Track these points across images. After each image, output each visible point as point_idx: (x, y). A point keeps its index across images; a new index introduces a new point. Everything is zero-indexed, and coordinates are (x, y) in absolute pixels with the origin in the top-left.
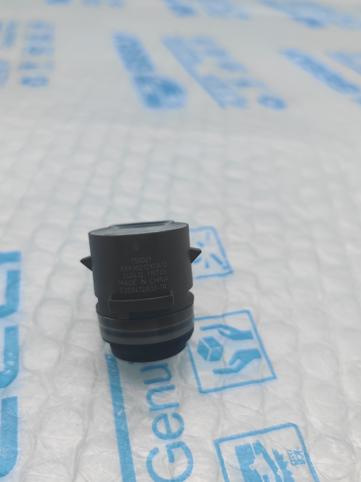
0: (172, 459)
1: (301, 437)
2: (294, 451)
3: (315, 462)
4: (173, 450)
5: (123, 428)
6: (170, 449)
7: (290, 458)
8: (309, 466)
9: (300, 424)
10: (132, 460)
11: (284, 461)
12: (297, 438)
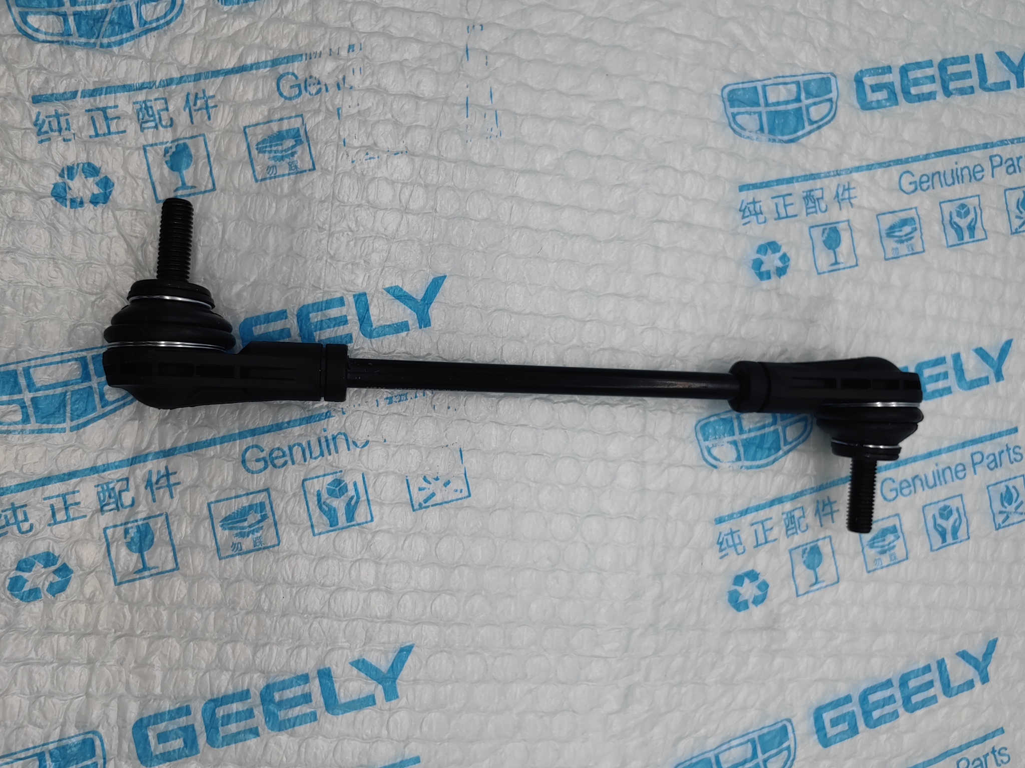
0: (258, 460)
4: (263, 461)
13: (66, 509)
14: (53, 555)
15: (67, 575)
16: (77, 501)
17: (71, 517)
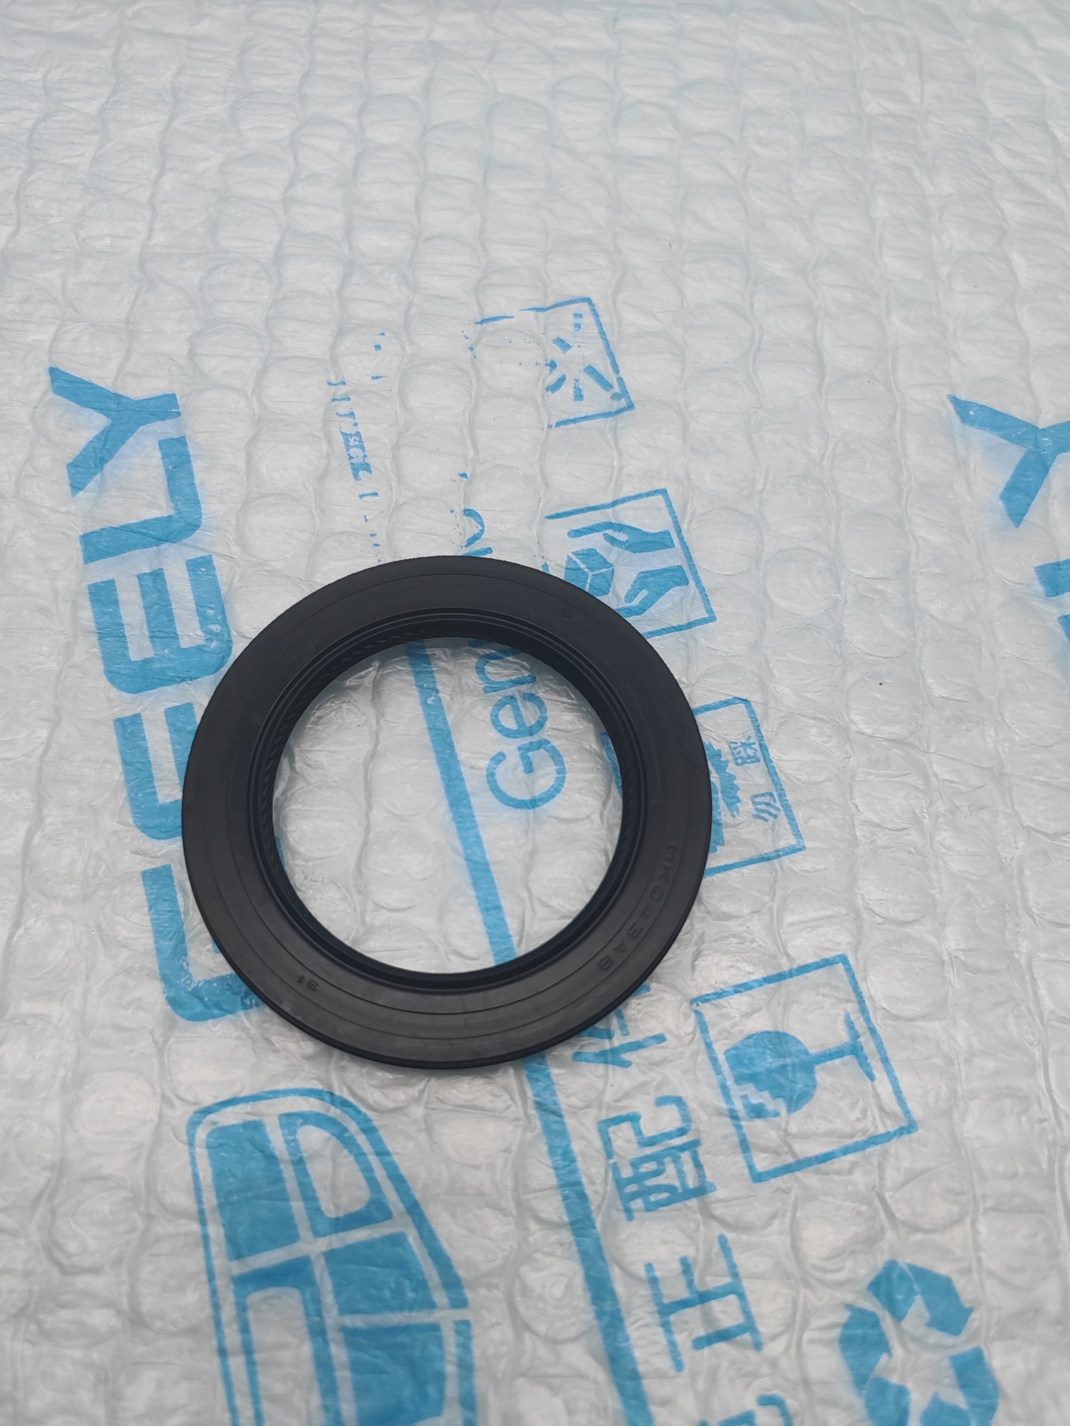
0: (529, 768)
1: (754, 720)
2: (741, 743)
3: (777, 758)
4: (530, 754)
5: (439, 725)
6: (524, 751)
7: (733, 754)
8: (767, 766)
9: (755, 698)
10: (461, 774)
11: (723, 759)
12: (748, 722)
13: (704, 1298)
14: (846, 1325)
15: (903, 1276)
16: (676, 1266)
17: (728, 1280)
